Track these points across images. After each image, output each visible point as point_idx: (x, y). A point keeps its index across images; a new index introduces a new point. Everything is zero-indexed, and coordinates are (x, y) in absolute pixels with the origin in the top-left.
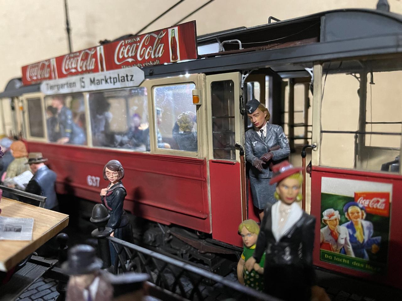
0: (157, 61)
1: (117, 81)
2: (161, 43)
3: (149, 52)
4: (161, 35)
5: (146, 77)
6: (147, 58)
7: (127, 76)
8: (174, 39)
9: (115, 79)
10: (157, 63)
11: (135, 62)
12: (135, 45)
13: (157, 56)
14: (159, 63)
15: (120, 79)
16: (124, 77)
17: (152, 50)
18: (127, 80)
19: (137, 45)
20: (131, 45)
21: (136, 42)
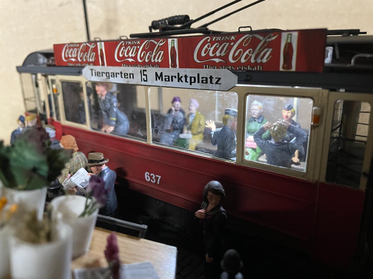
0: (258, 66)
1: (195, 82)
2: (268, 47)
3: (247, 56)
4: (270, 37)
6: (243, 61)
7: (211, 78)
8: (289, 46)
10: (258, 69)
12: (228, 44)
13: (259, 61)
14: (261, 69)
15: (201, 79)
16: (207, 78)
17: (252, 54)
18: (211, 83)
19: (230, 45)
20: (221, 43)
21: (230, 41)
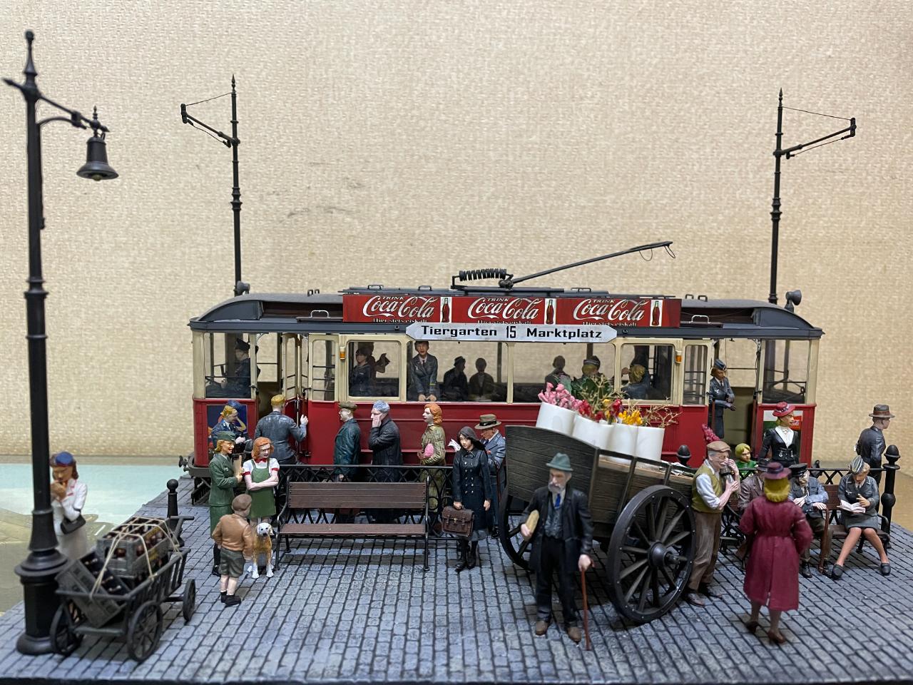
1: (574, 336)
2: (641, 309)
3: (624, 315)
4: (642, 303)
5: (618, 335)
6: (621, 319)
7: (592, 332)
8: (656, 309)
9: (572, 334)
11: (604, 320)
12: (607, 306)
13: (634, 319)
15: (581, 334)
16: (587, 333)
17: (629, 314)
18: (592, 336)
19: (609, 306)
20: (601, 304)
21: (609, 304)
